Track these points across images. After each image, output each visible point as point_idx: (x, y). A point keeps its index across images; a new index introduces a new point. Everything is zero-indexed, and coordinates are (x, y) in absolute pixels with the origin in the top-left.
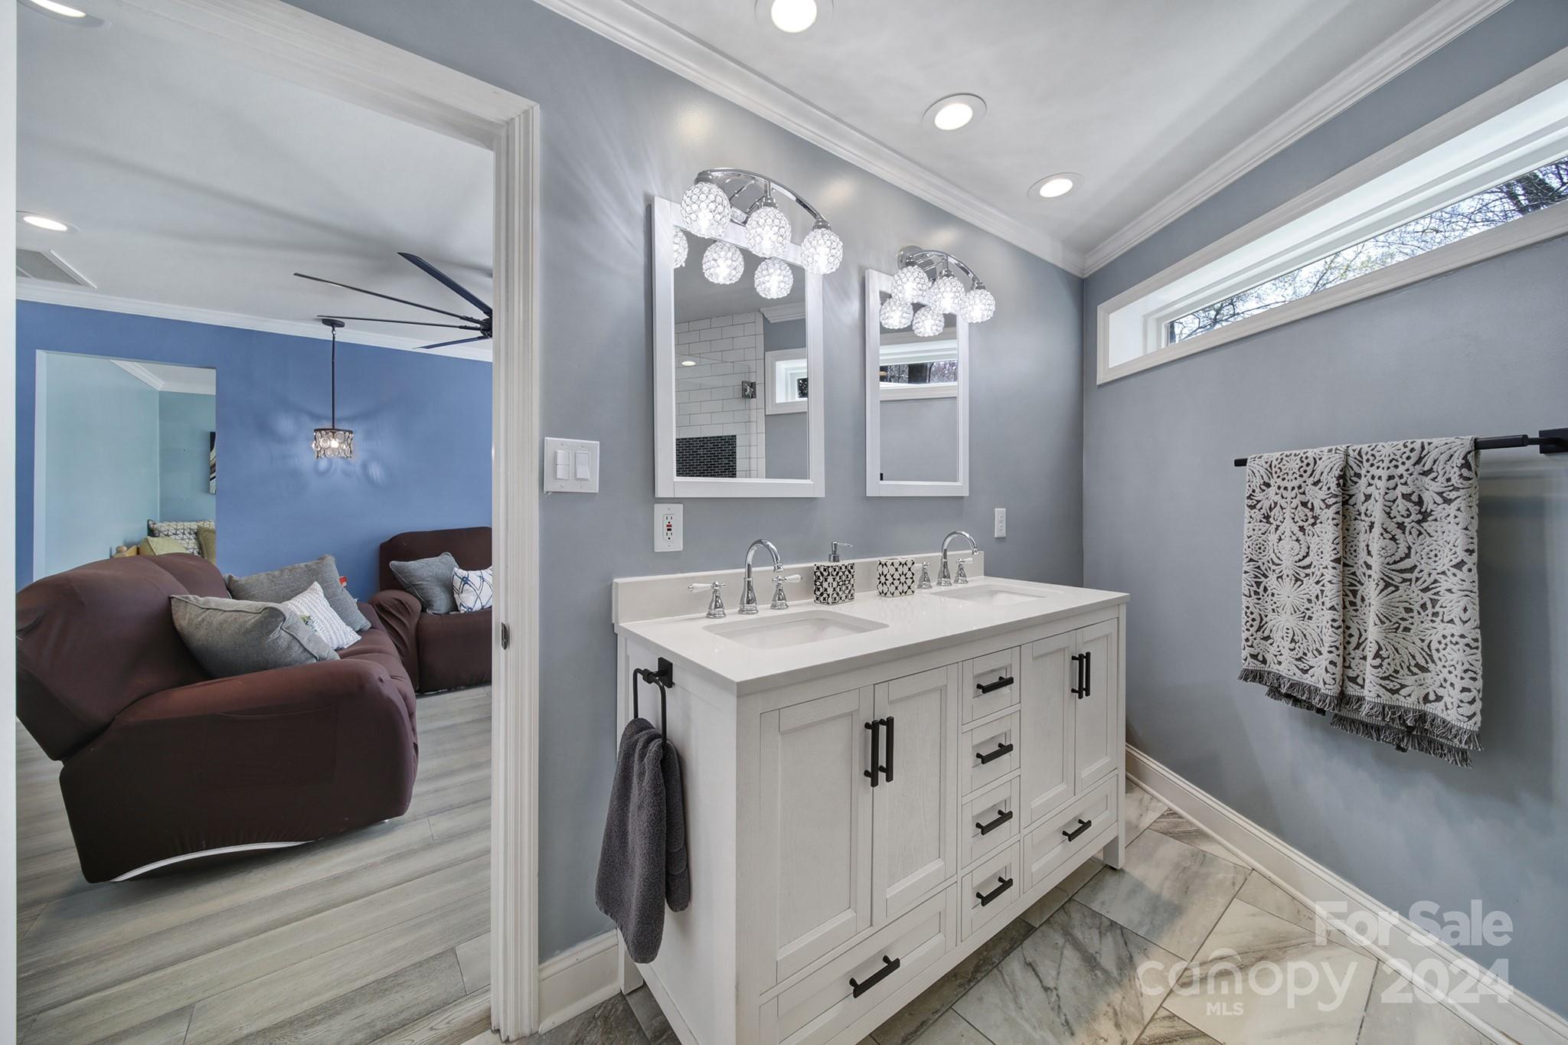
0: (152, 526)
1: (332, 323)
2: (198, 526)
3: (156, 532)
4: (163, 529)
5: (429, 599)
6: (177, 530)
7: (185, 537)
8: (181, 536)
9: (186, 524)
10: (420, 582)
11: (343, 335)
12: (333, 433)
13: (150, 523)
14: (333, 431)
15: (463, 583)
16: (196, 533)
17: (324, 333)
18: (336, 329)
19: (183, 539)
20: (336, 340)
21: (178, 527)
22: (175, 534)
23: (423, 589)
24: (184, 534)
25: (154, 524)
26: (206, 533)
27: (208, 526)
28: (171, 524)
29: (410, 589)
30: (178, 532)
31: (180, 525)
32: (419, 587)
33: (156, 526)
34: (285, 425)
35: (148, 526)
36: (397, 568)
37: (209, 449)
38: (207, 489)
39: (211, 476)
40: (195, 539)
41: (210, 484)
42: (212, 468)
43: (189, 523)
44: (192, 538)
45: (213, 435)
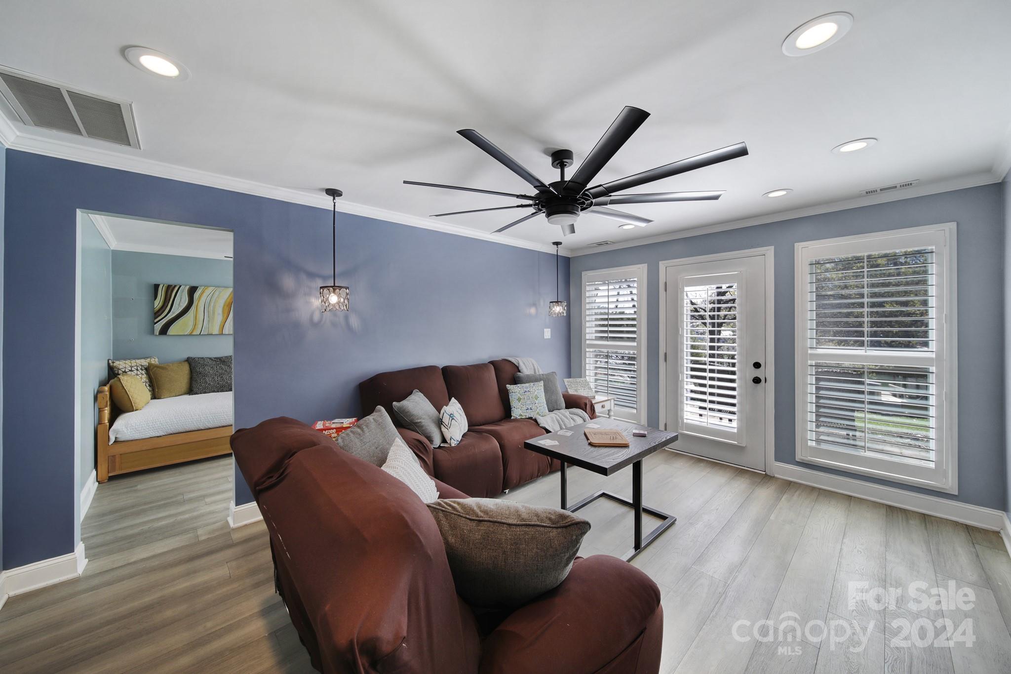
0: (112, 364)
1: (334, 193)
2: (148, 363)
3: (115, 369)
4: (121, 367)
5: (429, 435)
6: (131, 367)
7: (139, 373)
8: (136, 372)
9: (137, 361)
10: (419, 421)
11: (343, 206)
12: (334, 290)
13: (110, 362)
14: (334, 287)
15: (451, 419)
16: (146, 369)
17: (325, 202)
18: (336, 198)
19: (137, 375)
20: (336, 210)
21: (133, 365)
22: (131, 371)
23: (422, 426)
24: (137, 370)
25: (113, 363)
26: (155, 368)
27: (154, 362)
28: (126, 362)
29: (411, 427)
30: (133, 369)
31: (134, 363)
32: (418, 424)
33: (115, 364)
34: (288, 282)
35: (109, 364)
36: (399, 408)
37: (154, 298)
38: (152, 332)
39: (155, 321)
40: (145, 374)
41: (154, 327)
42: (155, 314)
43: (139, 361)
44: (143, 373)
45: (156, 287)
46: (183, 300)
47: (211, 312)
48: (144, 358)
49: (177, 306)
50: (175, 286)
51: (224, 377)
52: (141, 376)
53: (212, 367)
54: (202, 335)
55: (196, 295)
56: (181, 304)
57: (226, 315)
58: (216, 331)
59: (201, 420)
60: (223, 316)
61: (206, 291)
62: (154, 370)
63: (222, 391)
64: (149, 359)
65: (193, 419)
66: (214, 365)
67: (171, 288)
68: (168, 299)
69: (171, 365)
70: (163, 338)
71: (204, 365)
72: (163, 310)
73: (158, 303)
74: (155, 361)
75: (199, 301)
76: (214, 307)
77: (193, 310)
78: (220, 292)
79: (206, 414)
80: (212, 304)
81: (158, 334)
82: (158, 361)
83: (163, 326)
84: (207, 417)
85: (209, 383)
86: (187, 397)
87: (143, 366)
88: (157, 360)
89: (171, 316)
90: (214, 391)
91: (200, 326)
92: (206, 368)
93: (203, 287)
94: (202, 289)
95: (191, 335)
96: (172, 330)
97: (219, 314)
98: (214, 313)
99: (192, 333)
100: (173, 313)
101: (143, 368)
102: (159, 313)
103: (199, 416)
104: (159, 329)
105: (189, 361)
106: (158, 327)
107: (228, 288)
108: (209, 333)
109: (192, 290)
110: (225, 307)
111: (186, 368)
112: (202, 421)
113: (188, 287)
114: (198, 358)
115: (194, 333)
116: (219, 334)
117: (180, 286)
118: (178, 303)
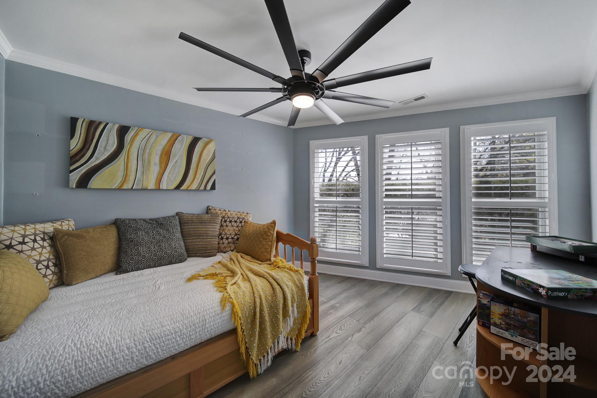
2: (56, 229)
6: (25, 237)
7: (37, 246)
8: (31, 244)
16: (50, 239)
19: (33, 249)
21: (27, 234)
22: (22, 243)
24: (35, 241)
26: (66, 237)
27: (66, 227)
28: (16, 229)
30: (26, 240)
31: (30, 230)
37: (70, 137)
38: (66, 184)
39: (72, 168)
40: (50, 245)
41: (69, 177)
42: (72, 158)
43: (42, 225)
44: (46, 244)
45: (74, 121)
46: (110, 142)
47: (146, 160)
48: (52, 221)
49: (102, 149)
50: (100, 123)
51: (163, 245)
52: (40, 250)
53: (147, 232)
54: (134, 189)
55: (128, 137)
56: (108, 148)
57: (163, 166)
58: (151, 185)
59: (132, 358)
60: (161, 167)
61: (140, 133)
62: (64, 239)
63: (160, 265)
64: (60, 223)
65: (116, 359)
66: (150, 228)
67: (94, 126)
68: (90, 139)
69: (91, 230)
70: (82, 193)
71: (137, 229)
72: (82, 153)
73: (76, 143)
74: (68, 225)
75: (131, 145)
76: (150, 154)
77: (123, 156)
78: (157, 137)
79: (143, 343)
80: (147, 151)
81: (74, 187)
82: (75, 225)
83: (82, 174)
84: (145, 348)
85: (142, 254)
86: (112, 278)
87: (46, 233)
88: (72, 223)
89: (94, 162)
90: (149, 267)
91: (132, 178)
92: (140, 233)
93: (137, 128)
94: (135, 131)
95: (120, 189)
96: (95, 182)
97: (155, 164)
98: (149, 162)
99: (122, 186)
100: (97, 159)
101: (46, 238)
102: (78, 158)
103: (128, 349)
104: (77, 179)
105: (117, 224)
106: (75, 177)
107: (167, 132)
108: (144, 187)
109: (123, 131)
110: (163, 156)
111: (112, 234)
112: (135, 358)
113: (117, 126)
114: (129, 220)
115: (125, 187)
116: (155, 189)
117: (107, 124)
118: (104, 146)
